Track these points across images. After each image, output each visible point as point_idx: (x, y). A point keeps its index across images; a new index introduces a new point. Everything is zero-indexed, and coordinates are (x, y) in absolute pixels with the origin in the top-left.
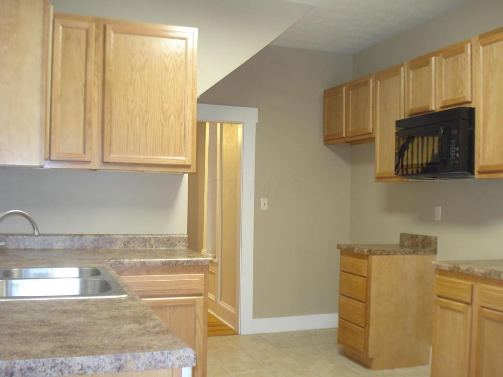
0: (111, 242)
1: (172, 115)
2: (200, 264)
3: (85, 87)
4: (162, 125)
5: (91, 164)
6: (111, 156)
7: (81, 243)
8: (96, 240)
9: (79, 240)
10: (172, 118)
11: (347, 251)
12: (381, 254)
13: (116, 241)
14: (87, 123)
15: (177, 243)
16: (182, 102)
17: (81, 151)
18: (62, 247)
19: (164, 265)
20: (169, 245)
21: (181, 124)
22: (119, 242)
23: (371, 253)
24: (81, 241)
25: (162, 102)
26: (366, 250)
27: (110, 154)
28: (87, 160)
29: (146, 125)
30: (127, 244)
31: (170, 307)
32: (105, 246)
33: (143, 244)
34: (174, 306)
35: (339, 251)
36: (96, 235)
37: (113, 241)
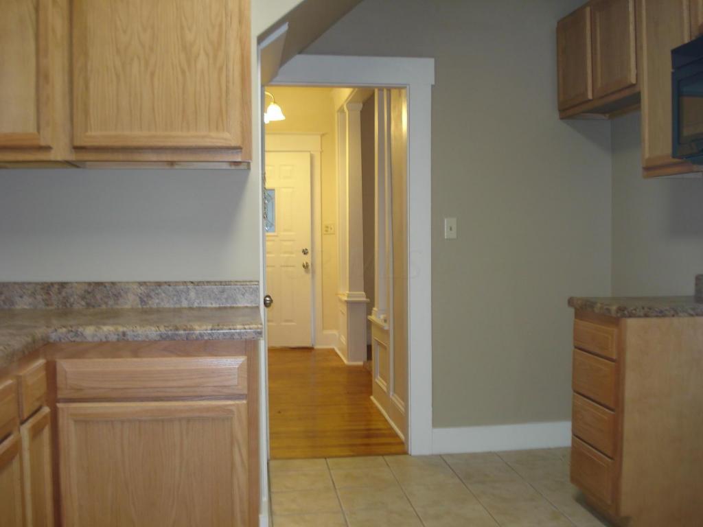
0: (117, 296)
1: (202, 52)
2: (237, 337)
3: (37, 9)
4: (183, 72)
5: (53, 151)
6: (89, 133)
7: (64, 297)
8: (89, 293)
9: (60, 293)
10: (202, 57)
11: (583, 309)
12: (646, 316)
13: (126, 293)
14: (42, 76)
15: (239, 296)
16: (221, 25)
17: (31, 128)
18: (30, 304)
19: (164, 339)
20: (224, 301)
21: (221, 69)
22: (131, 297)
23: (626, 311)
24: (64, 294)
25: (182, 27)
26: (614, 308)
27: (86, 131)
28: (43, 143)
29: (153, 74)
30: (145, 299)
31: (180, 420)
32: (106, 303)
33: (175, 299)
34: (189, 420)
35: (572, 310)
36: (89, 284)
37: (119, 293)
